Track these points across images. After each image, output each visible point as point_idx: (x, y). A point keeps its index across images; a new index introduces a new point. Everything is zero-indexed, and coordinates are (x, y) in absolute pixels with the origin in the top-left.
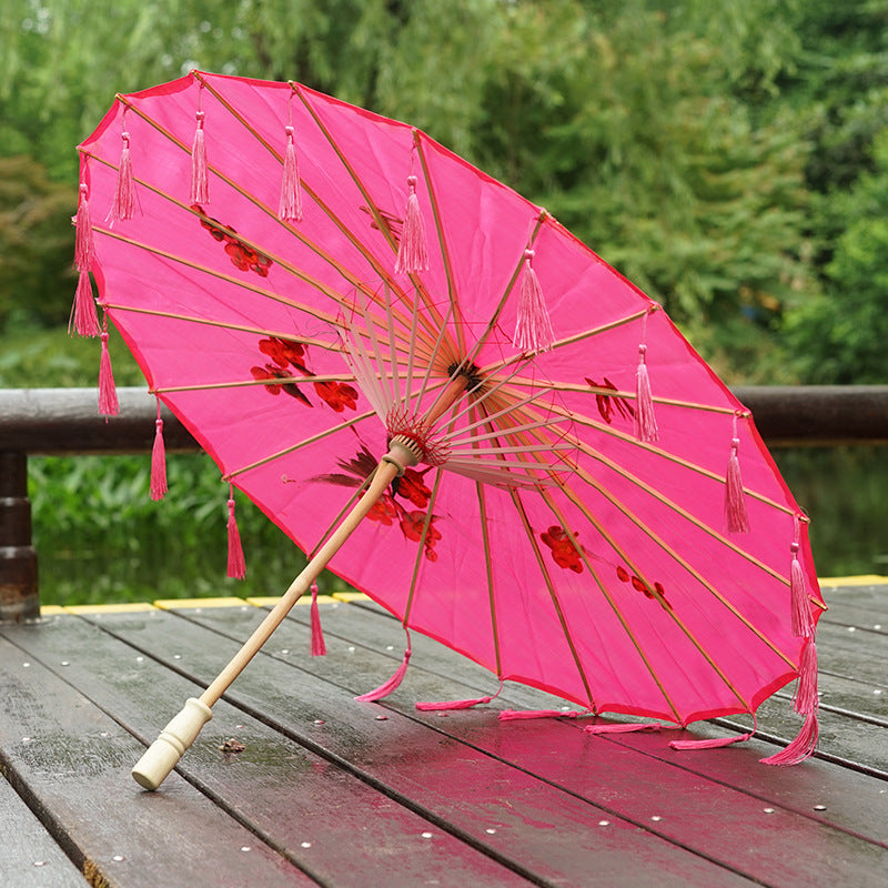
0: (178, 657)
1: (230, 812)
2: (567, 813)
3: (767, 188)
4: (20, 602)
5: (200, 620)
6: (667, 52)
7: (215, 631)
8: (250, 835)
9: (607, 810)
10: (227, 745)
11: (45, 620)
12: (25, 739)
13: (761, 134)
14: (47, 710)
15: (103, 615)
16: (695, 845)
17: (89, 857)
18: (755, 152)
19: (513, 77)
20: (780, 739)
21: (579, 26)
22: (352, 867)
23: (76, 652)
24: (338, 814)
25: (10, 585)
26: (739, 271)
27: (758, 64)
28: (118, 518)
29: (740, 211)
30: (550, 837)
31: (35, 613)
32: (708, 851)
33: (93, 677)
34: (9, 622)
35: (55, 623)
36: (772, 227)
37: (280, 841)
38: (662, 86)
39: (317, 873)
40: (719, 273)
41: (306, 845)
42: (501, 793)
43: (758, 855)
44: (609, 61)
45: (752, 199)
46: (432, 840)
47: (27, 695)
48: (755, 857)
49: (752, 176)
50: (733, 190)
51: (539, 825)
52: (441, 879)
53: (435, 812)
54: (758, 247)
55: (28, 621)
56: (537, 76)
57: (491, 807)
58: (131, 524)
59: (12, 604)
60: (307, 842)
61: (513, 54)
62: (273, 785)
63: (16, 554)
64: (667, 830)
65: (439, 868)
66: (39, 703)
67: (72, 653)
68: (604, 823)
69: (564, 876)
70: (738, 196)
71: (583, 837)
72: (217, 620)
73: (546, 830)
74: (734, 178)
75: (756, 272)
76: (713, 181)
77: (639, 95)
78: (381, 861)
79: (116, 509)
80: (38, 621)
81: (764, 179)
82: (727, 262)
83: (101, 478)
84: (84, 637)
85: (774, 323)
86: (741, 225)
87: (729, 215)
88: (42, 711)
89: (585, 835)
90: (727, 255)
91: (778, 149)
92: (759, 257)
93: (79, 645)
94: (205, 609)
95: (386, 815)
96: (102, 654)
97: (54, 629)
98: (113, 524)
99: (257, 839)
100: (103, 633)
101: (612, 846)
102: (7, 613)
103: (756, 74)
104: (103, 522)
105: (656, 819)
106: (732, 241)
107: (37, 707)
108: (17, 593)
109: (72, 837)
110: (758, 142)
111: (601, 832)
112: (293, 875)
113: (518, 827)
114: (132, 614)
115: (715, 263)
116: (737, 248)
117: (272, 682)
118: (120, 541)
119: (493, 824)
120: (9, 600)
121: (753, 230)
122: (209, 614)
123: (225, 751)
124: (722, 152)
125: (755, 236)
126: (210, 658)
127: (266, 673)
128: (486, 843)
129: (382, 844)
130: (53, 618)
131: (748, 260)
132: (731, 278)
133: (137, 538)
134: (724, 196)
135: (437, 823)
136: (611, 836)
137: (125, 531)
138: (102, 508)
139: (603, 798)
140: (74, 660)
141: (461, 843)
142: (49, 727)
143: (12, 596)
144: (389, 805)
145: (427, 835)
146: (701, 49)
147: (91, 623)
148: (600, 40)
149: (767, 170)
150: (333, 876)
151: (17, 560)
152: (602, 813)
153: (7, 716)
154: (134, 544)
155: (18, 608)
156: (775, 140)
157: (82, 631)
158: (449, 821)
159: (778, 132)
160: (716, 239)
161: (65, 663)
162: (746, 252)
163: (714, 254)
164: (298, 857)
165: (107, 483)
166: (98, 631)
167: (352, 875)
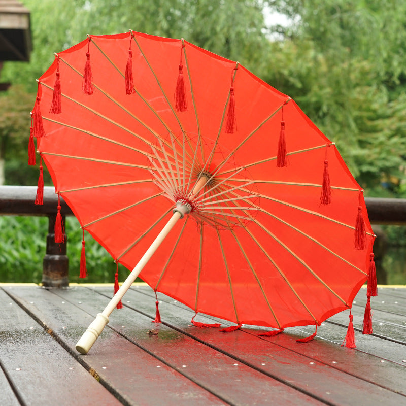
0: (129, 302)
1: (152, 355)
2: (296, 360)
3: (394, 127)
4: (60, 279)
5: (138, 290)
6: (351, 65)
7: (145, 294)
8: (160, 362)
9: (313, 359)
10: (150, 332)
11: (71, 288)
12: (64, 327)
13: (392, 104)
14: (73, 318)
15: (96, 287)
16: (350, 372)
17: (92, 368)
18: (389, 112)
19: (281, 74)
20: (389, 338)
21: (311, 53)
22: (203, 374)
23: (85, 299)
24: (198, 356)
25: (56, 272)
26: (380, 164)
27: (391, 70)
28: (100, 262)
29: (381, 137)
30: (288, 367)
31: (66, 284)
32: (356, 374)
33: (92, 308)
34: (55, 288)
35: (75, 289)
36: (395, 144)
37: (174, 365)
38: (348, 81)
39: (189, 375)
40: (371, 164)
41: (184, 366)
42: (268, 352)
43: (377, 376)
44: (324, 68)
45: (387, 132)
46: (238, 366)
47: (64, 313)
48: (376, 377)
49: (387, 122)
50: (379, 128)
51: (284, 363)
52: (242, 380)
53: (240, 357)
54: (389, 152)
55: (64, 288)
56: (291, 74)
57: (263, 356)
58: (105, 265)
59: (57, 280)
60: (185, 365)
61: (281, 64)
62: (170, 346)
63: (59, 258)
64: (339, 366)
65: (241, 376)
66: (69, 315)
67: (83, 299)
68: (312, 363)
69: (293, 380)
70: (381, 130)
71: (302, 368)
72: (146, 290)
73: (286, 365)
74: (379, 123)
75: (388, 164)
76: (370, 124)
77: (338, 83)
78: (216, 373)
79: (99, 258)
80: (68, 288)
81: (392, 124)
82: (375, 159)
83: (93, 244)
84: (88, 294)
85: (396, 189)
86: (381, 143)
87: (376, 138)
88: (71, 318)
89: (303, 367)
90: (375, 156)
91: (399, 110)
92: (389, 157)
93: (86, 297)
94: (140, 286)
95: (218, 358)
96: (96, 300)
97: (74, 291)
98: (97, 265)
99: (163, 364)
100: (96, 293)
101: (315, 371)
102: (55, 284)
103: (390, 74)
104: (93, 264)
105: (334, 362)
106: (377, 150)
107: (68, 317)
108: (59, 275)
109: (84, 361)
110: (391, 107)
111: (311, 366)
112: (179, 376)
113: (275, 364)
114: (109, 287)
115: (369, 160)
116: (380, 153)
117: (170, 312)
118: (100, 273)
119: (264, 362)
120: (56, 278)
121: (386, 145)
122: (142, 288)
123: (149, 334)
124: (374, 111)
125: (387, 148)
126: (143, 303)
127: (167, 309)
128: (262, 368)
129: (217, 367)
130: (74, 287)
131: (384, 159)
132: (376, 166)
133: (108, 271)
134: (374, 130)
135: (240, 361)
136: (315, 368)
137: (103, 268)
138: (93, 258)
139: (312, 355)
140: (84, 302)
141: (250, 368)
142: (74, 324)
143: (57, 277)
144: (219, 354)
145: (236, 365)
146: (366, 65)
147: (91, 290)
148: (321, 57)
149: (394, 119)
150: (195, 377)
151: (60, 261)
152: (310, 360)
153: (56, 320)
154: (106, 274)
155: (59, 282)
156: (398, 107)
157: (87, 292)
158: (246, 360)
159: (399, 103)
160: (370, 149)
161: (80, 302)
162: (383, 155)
163: (369, 156)
164: (181, 370)
165: (95, 246)
166: (94, 292)
167: (204, 377)
